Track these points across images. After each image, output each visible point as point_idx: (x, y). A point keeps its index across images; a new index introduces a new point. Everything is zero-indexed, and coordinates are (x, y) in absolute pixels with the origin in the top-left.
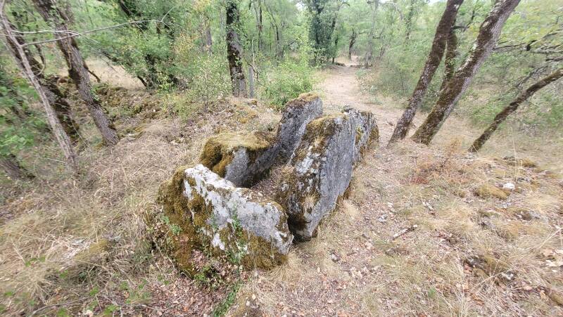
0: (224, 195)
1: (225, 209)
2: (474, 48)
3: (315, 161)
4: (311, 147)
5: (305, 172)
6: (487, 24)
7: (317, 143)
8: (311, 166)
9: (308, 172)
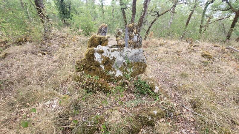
0: (121, 51)
1: (122, 57)
2: (144, 9)
3: (138, 36)
4: (134, 33)
5: (137, 40)
6: (145, 2)
7: (135, 31)
8: (138, 38)
9: (138, 40)
